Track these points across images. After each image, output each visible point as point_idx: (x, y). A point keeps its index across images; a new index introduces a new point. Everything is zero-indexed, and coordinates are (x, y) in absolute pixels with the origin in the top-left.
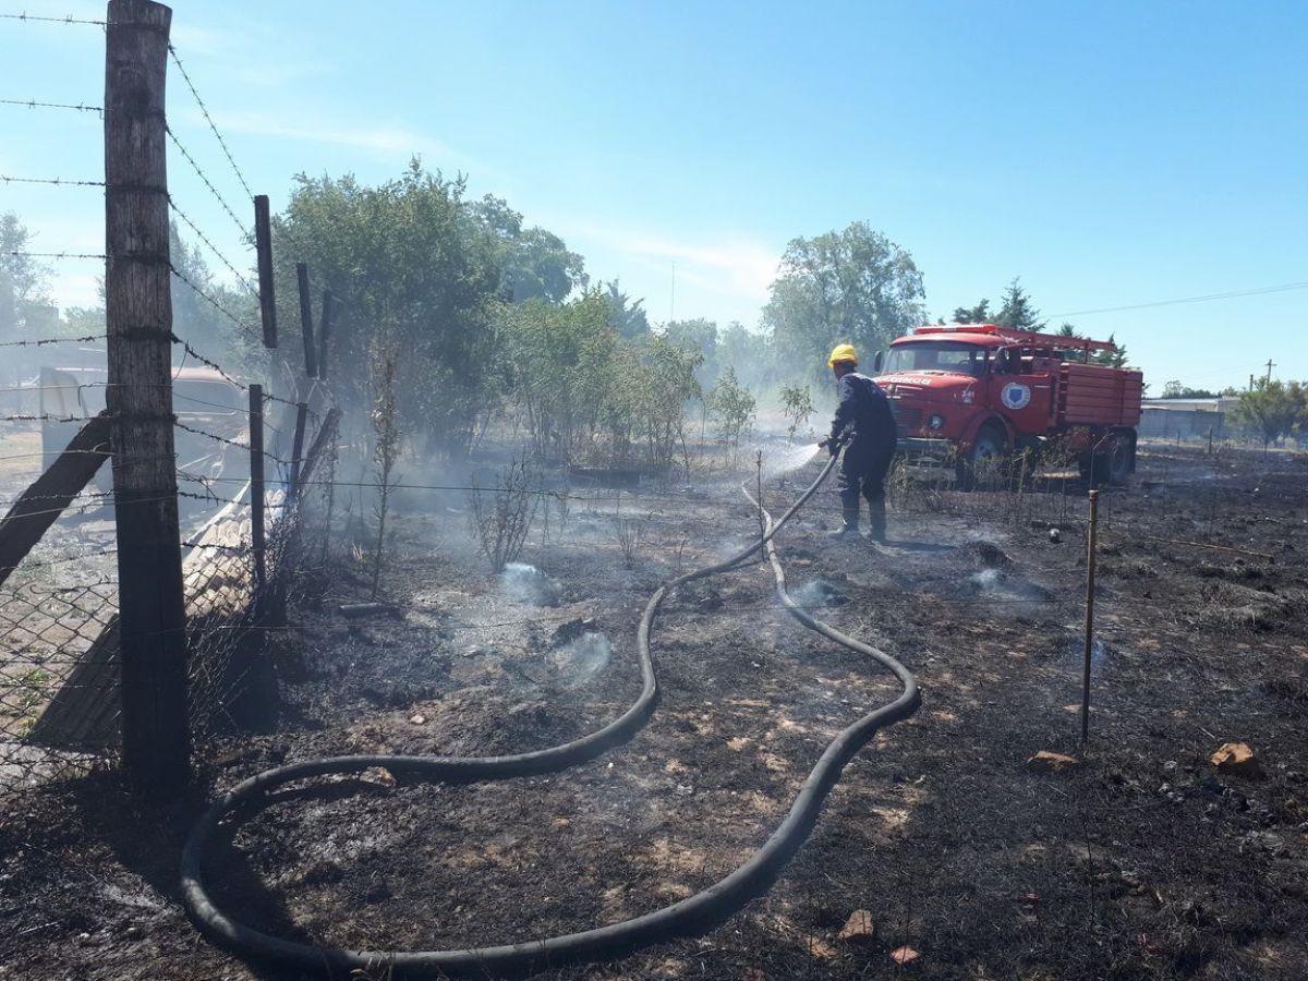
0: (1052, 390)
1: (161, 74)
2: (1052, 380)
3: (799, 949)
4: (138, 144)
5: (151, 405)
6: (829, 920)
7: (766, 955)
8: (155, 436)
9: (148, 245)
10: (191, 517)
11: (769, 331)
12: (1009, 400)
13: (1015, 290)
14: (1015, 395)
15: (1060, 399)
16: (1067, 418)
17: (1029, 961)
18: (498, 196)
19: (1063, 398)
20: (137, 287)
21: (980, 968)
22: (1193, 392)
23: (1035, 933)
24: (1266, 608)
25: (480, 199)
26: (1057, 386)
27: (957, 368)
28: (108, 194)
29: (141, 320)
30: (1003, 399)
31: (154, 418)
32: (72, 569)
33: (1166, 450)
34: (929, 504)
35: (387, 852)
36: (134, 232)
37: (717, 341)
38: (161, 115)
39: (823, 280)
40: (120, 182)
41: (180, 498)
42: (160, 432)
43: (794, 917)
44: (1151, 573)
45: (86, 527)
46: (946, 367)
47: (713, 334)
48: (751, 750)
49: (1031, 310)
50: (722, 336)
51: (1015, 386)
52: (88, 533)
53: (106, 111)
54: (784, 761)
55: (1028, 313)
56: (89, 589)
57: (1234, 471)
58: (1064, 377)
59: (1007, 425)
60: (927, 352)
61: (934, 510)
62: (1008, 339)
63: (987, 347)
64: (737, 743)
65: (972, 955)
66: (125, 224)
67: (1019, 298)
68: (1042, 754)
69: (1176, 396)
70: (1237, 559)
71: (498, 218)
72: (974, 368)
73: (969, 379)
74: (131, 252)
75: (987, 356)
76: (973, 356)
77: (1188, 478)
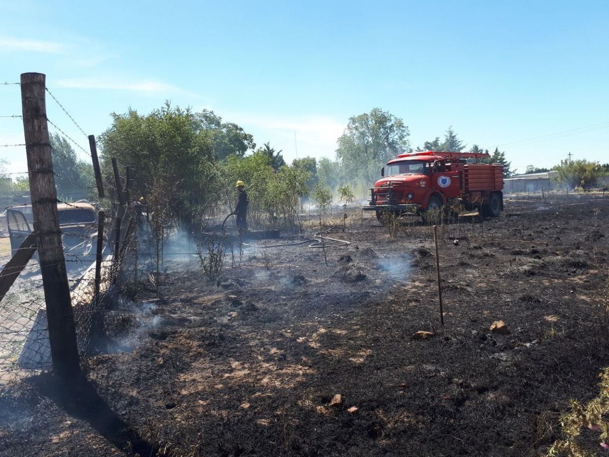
0: (461, 178)
1: (43, 100)
2: (460, 173)
3: (313, 410)
4: (37, 128)
5: (51, 228)
6: (326, 400)
7: (300, 414)
8: (54, 240)
9: (44, 166)
10: (79, 270)
11: (340, 160)
12: (442, 184)
13: (450, 131)
14: (444, 181)
15: (465, 181)
16: (470, 189)
17: (399, 407)
18: (209, 109)
19: (467, 180)
20: (42, 183)
21: (381, 411)
22: (539, 170)
23: (403, 396)
24: (533, 266)
25: (201, 112)
26: (463, 175)
27: (417, 172)
28: (27, 148)
29: (44, 195)
30: (439, 184)
31: (53, 233)
32: (28, 297)
33: (524, 198)
34: (406, 233)
36: (38, 162)
37: (317, 166)
38: (45, 116)
39: (363, 134)
40: (31, 143)
41: (66, 262)
42: (56, 239)
43: (313, 400)
44: (492, 255)
45: (33, 278)
46: (412, 171)
47: (315, 163)
48: (306, 341)
49: (458, 140)
50: (319, 164)
51: (443, 178)
52: (34, 281)
53: (23, 117)
54: (319, 345)
55: (457, 142)
56: (33, 302)
57: (551, 205)
58: (466, 171)
59: (442, 195)
60: (404, 165)
61: (409, 236)
62: (438, 157)
63: (430, 161)
64: (301, 340)
65: (378, 407)
66: (34, 159)
67: (453, 135)
68: (419, 332)
69: (532, 172)
70: (532, 245)
71: (210, 120)
72: (425, 171)
73: (423, 176)
74: (38, 169)
75: (430, 165)
76: (425, 165)
77: (529, 210)
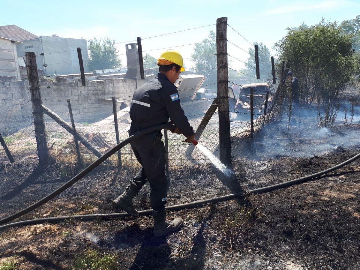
1: (225, 31)
9: (223, 64)
29: (222, 79)
31: (225, 97)
35: (265, 184)
40: (218, 53)
42: (226, 100)
66: (219, 61)
74: (220, 66)
